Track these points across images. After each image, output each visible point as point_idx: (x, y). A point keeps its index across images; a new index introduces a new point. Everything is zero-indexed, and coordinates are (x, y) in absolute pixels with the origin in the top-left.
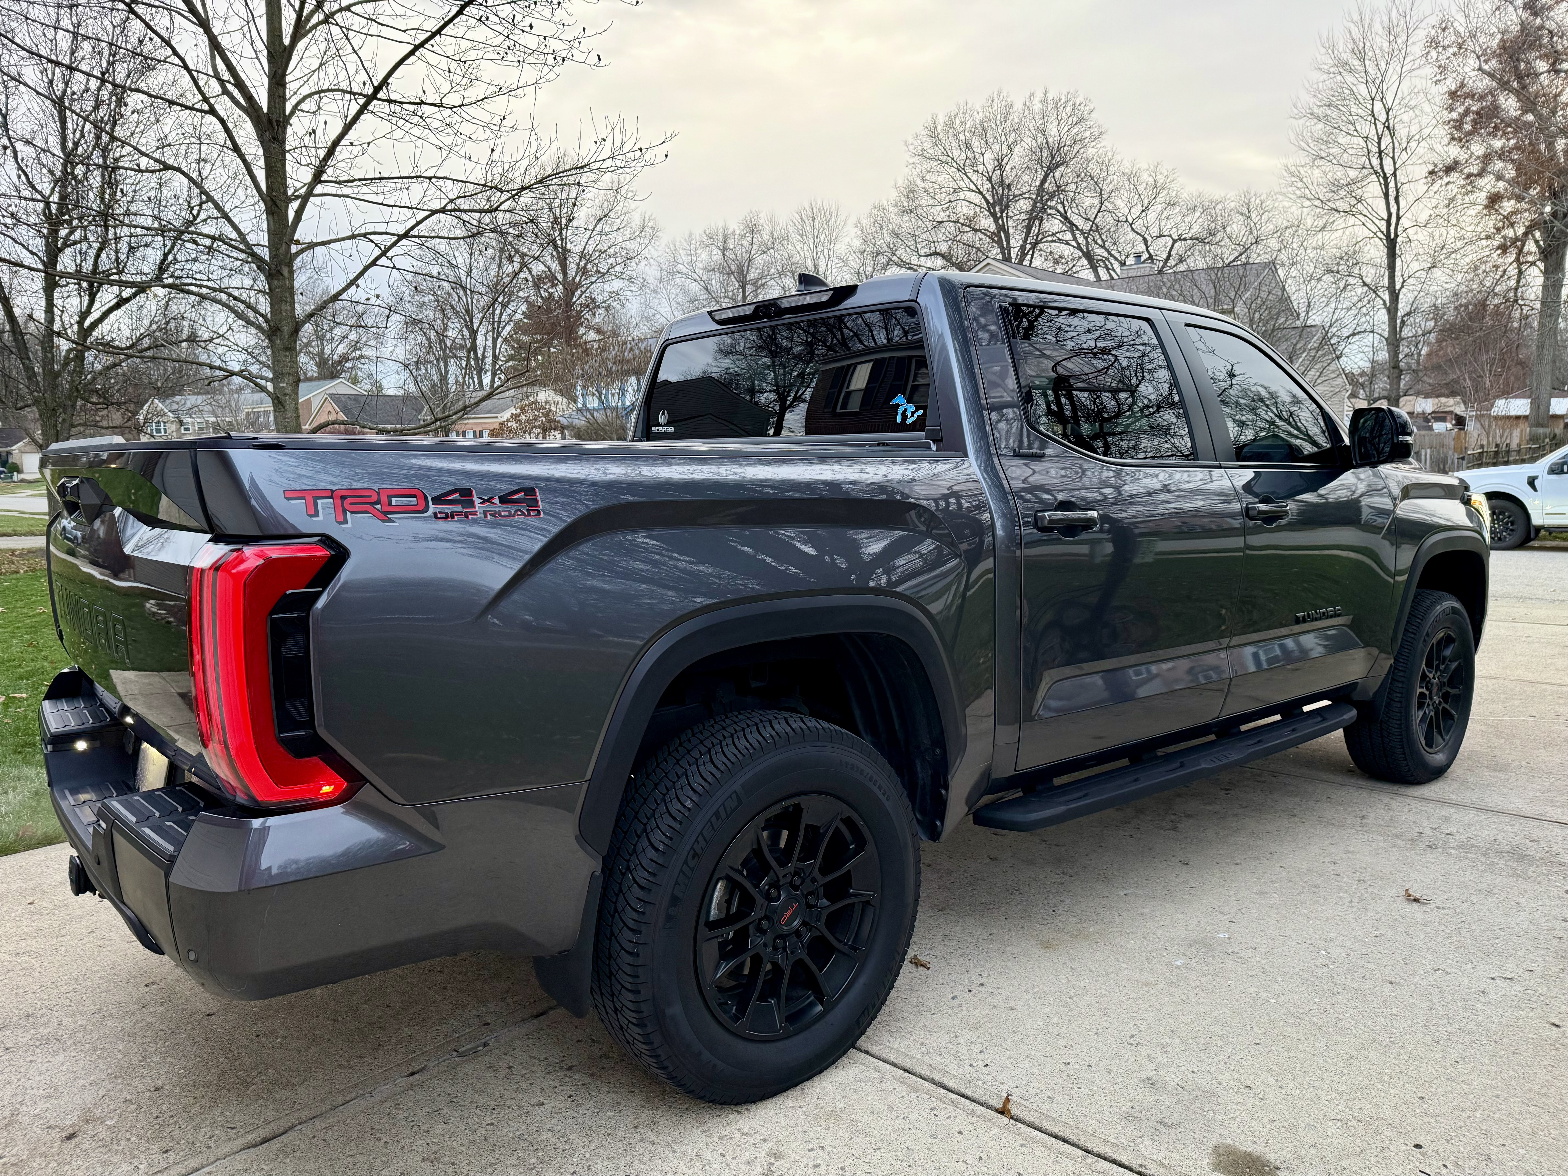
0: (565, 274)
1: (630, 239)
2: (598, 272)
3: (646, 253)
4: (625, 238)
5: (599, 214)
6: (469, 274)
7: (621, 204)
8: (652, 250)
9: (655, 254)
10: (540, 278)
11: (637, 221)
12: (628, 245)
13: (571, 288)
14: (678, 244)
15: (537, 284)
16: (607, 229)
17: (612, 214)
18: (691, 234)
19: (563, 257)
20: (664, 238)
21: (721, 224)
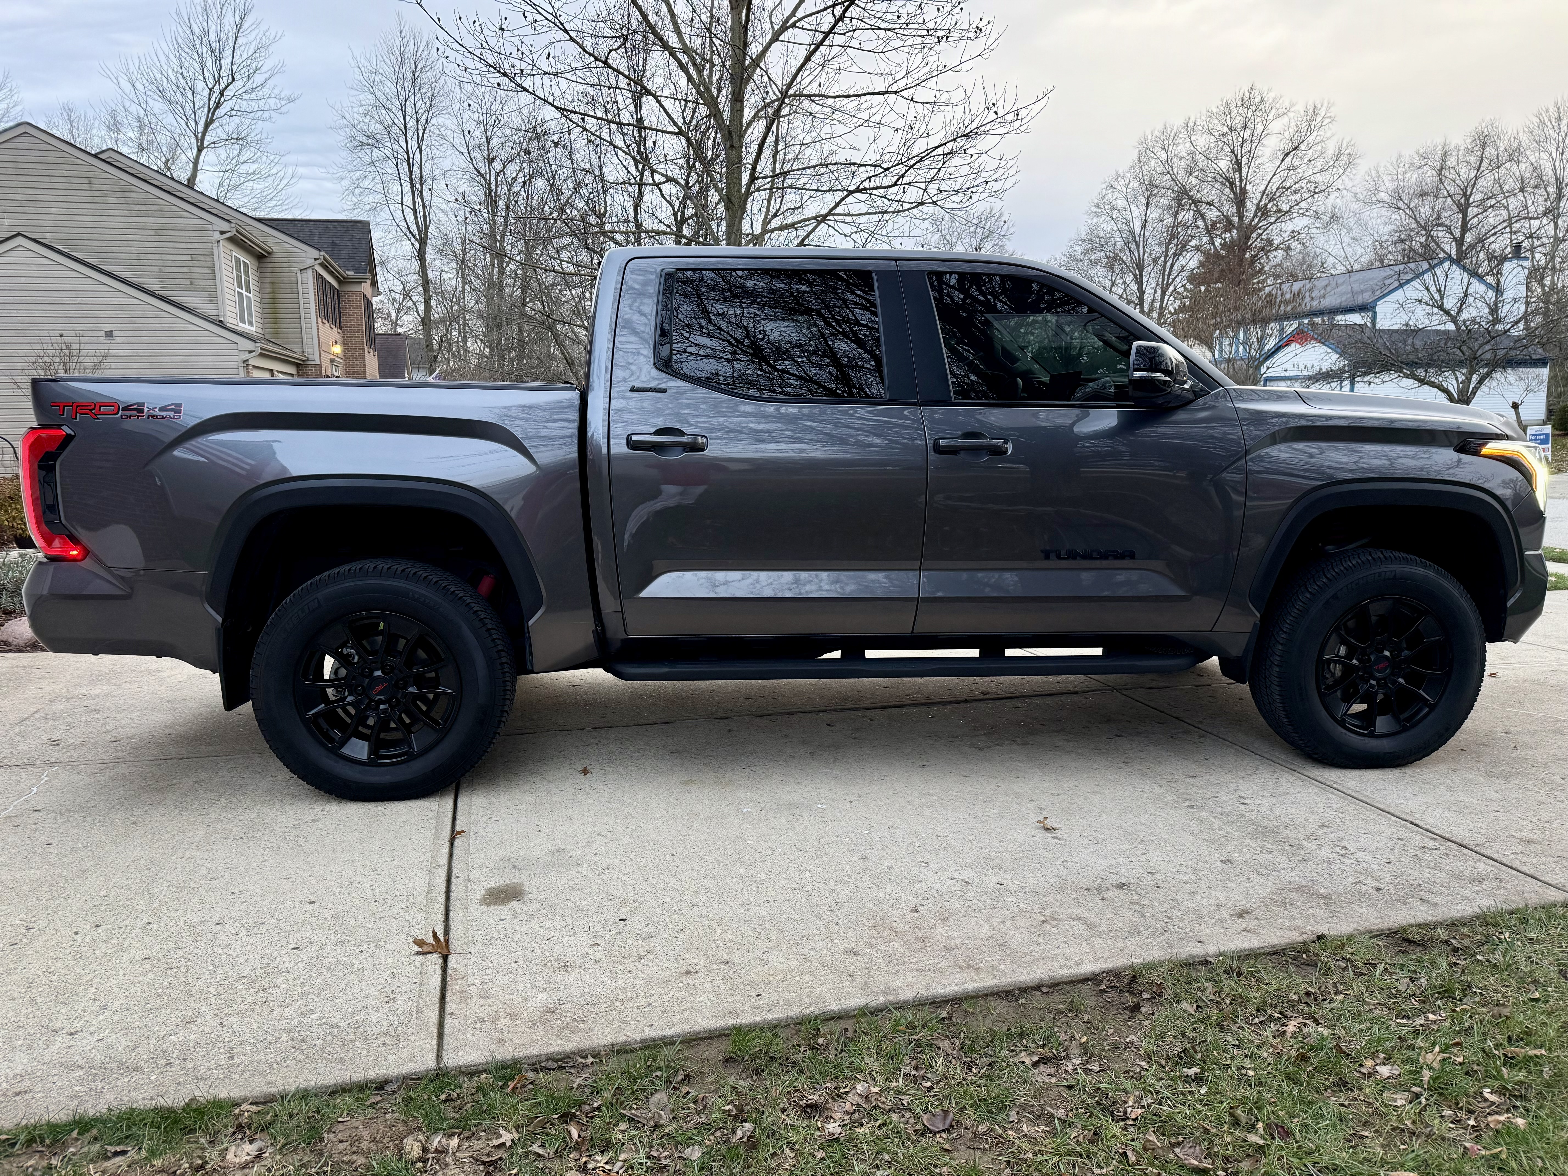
0: (1241, 217)
1: (1321, 171)
2: (1279, 211)
3: (1338, 184)
4: (1316, 170)
5: (1289, 147)
6: (1144, 226)
7: (1315, 134)
8: (1347, 180)
9: (1349, 184)
10: (1214, 224)
11: (1331, 150)
12: (1319, 178)
13: (1247, 231)
14: (1382, 169)
15: (1210, 230)
16: (1297, 163)
17: (1302, 147)
18: (1400, 156)
19: (1240, 200)
20: (1363, 167)
21: (1439, 141)
